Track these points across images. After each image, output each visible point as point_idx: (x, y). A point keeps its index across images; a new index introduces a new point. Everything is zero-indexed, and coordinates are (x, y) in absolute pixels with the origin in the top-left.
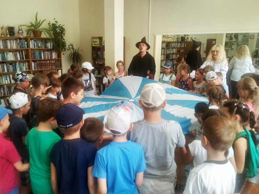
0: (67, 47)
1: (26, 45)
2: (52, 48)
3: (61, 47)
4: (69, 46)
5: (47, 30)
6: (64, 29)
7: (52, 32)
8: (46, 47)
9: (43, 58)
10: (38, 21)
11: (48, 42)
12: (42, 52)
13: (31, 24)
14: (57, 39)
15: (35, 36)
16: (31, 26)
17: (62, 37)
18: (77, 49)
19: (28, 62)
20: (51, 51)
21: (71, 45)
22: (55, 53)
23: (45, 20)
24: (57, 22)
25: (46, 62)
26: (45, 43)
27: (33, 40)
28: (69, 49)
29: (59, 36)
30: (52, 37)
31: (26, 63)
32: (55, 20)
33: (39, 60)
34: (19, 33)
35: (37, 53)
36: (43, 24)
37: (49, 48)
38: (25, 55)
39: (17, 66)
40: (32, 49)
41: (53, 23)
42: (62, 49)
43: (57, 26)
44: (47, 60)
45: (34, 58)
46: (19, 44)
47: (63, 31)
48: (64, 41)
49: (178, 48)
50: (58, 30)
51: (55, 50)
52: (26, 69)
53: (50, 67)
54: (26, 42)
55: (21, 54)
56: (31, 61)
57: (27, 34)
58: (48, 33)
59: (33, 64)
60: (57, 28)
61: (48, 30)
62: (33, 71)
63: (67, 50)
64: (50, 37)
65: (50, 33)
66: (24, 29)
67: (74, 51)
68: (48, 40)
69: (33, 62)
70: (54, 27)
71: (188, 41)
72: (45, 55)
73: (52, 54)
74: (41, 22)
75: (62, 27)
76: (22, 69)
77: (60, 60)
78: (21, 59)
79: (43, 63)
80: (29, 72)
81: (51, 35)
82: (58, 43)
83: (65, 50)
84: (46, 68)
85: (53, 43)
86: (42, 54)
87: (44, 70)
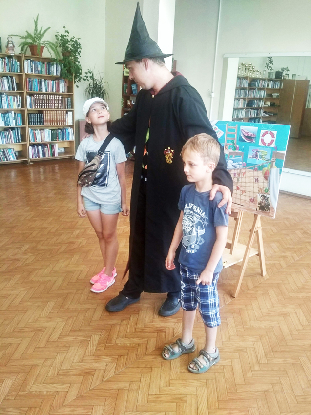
0: (83, 75)
1: (18, 68)
2: (59, 75)
3: (74, 75)
4: (87, 73)
5: (51, 45)
6: (80, 45)
7: (60, 50)
8: (49, 73)
9: (44, 91)
10: (39, 30)
11: (53, 65)
12: (43, 80)
13: (26, 34)
14: (68, 61)
15: (33, 54)
16: (26, 37)
17: (76, 58)
18: (99, 79)
19: (21, 94)
20: (56, 79)
21: (90, 72)
22: (63, 83)
23: (49, 28)
24: (68, 33)
25: (49, 97)
26: (49, 65)
27: (29, 61)
28: (85, 78)
29: (71, 56)
30: (60, 57)
31: (18, 96)
32: (66, 29)
33: (39, 94)
34: (7, 47)
35: (35, 82)
36: (46, 34)
37: (55, 74)
38: (16, 84)
39: (3, 100)
40: (27, 75)
41: (62, 34)
42: (75, 77)
43: (69, 39)
44: (51, 94)
45: (31, 89)
46: (7, 66)
47: (78, 48)
48: (78, 64)
49: (270, 89)
50: (70, 47)
51: (64, 78)
52: (18, 106)
53: (55, 106)
54: (18, 63)
56: (25, 94)
57: (22, 50)
58: (54, 51)
59: (28, 98)
60: (69, 43)
61: (53, 45)
62: (28, 110)
63: (82, 80)
64: (57, 57)
65: (56, 49)
66: (17, 41)
67: (94, 82)
68: (53, 61)
69: (28, 96)
70: (64, 41)
71: (287, 79)
72: (48, 86)
73: (58, 84)
74: (42, 32)
75: (76, 41)
76: (10, 106)
77: (71, 96)
78: (9, 90)
79: (44, 99)
80: (22, 112)
81: (58, 52)
82: (69, 66)
83: (79, 80)
84: (49, 106)
85: (61, 67)
86: (44, 84)
87: (46, 110)
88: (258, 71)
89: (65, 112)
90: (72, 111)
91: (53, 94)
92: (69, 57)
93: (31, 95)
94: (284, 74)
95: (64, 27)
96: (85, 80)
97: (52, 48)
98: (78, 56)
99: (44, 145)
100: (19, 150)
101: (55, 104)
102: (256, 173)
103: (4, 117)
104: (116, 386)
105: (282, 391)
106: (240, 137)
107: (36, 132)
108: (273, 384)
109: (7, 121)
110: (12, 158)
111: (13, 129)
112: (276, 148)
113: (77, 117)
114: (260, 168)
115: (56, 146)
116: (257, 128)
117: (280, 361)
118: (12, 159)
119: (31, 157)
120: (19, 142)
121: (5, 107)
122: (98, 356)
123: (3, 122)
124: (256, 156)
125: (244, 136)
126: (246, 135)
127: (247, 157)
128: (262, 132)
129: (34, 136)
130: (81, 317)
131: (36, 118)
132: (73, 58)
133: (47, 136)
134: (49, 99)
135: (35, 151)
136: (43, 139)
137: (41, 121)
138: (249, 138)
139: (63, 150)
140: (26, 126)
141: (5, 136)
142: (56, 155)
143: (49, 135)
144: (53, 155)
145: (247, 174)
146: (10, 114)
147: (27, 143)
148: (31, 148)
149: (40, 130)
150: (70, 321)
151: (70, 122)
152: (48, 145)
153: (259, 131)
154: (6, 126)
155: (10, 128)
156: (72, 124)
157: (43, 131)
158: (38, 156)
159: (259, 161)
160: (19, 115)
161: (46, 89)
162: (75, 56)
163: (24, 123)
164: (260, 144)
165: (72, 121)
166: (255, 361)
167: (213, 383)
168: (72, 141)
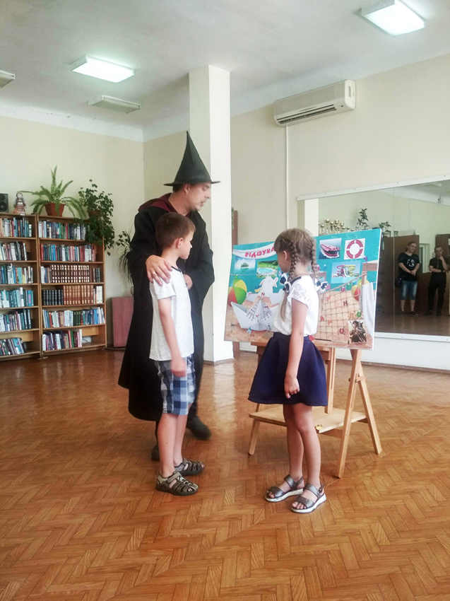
0: (116, 239)
1: (30, 231)
2: (84, 239)
3: (104, 239)
4: (121, 236)
5: (74, 203)
6: (111, 202)
7: (85, 209)
8: (71, 236)
9: (64, 260)
10: (58, 184)
11: (76, 227)
12: (63, 246)
13: (41, 190)
14: (95, 220)
15: (49, 214)
16: (40, 194)
17: (107, 220)
19: (34, 265)
20: (81, 244)
21: (125, 235)
22: (90, 250)
23: (71, 182)
24: (96, 187)
25: (70, 268)
26: (70, 227)
27: (45, 222)
28: (120, 242)
29: (100, 216)
30: (86, 217)
31: (29, 267)
32: (93, 183)
33: (56, 264)
34: (16, 206)
35: (53, 248)
36: (66, 190)
37: (79, 238)
38: (27, 253)
39: (9, 273)
40: (42, 241)
41: (87, 189)
42: (106, 242)
43: (98, 195)
44: (73, 264)
45: (47, 258)
46: (15, 229)
47: (110, 206)
48: (109, 225)
50: (99, 204)
51: (91, 243)
52: (29, 280)
53: (78, 279)
54: (30, 225)
55: (18, 248)
56: (38, 265)
57: (35, 210)
58: (77, 209)
59: (43, 271)
60: (97, 201)
61: (76, 201)
62: (43, 286)
63: (115, 245)
64: (81, 216)
65: (82, 209)
66: (29, 199)
68: (76, 222)
69: (42, 267)
70: (89, 197)
71: (388, 236)
72: (69, 254)
73: (83, 251)
74: (62, 187)
75: (106, 197)
76: (18, 280)
77: (101, 266)
78: (18, 260)
79: (64, 271)
80: (34, 288)
81: (82, 212)
82: (97, 228)
83: (111, 245)
84: (70, 279)
85: (87, 229)
86: (63, 252)
87: (66, 285)
88: (348, 229)
89: (92, 286)
90: (103, 285)
91: (75, 264)
92: (97, 217)
93: (47, 266)
95: (91, 180)
96: (118, 244)
97: (75, 206)
98: (109, 216)
99: (63, 332)
100: (28, 340)
101: (78, 276)
102: (343, 295)
103: (10, 295)
104: (172, 581)
105: (415, 573)
106: (321, 254)
107: (52, 314)
108: (401, 567)
109: (14, 300)
110: (18, 351)
111: (20, 311)
112: (366, 259)
113: (109, 295)
114: (348, 287)
115: (80, 333)
116: (341, 239)
117: (409, 541)
118: (18, 353)
119: (44, 349)
120: (28, 328)
121: (11, 281)
122: (145, 551)
123: (8, 302)
124: (342, 272)
125: (325, 251)
126: (327, 250)
127: (331, 276)
128: (347, 242)
129: (50, 320)
130: (120, 511)
131: (52, 296)
132: (102, 218)
133: (68, 319)
134: (71, 270)
135: (50, 339)
136: (62, 323)
137: (60, 300)
138: (332, 253)
139: (89, 340)
140: (40, 306)
141: (10, 320)
142: (80, 345)
143: (70, 318)
144: (76, 344)
145: (332, 299)
146: (17, 291)
147: (40, 329)
148: (44, 336)
149: (58, 311)
150: (103, 516)
151: (99, 300)
152: (69, 332)
153: (343, 243)
154: (11, 306)
155: (17, 310)
156: (101, 302)
157: (61, 313)
158: (55, 347)
159: (346, 279)
160: (29, 292)
161: (67, 258)
162: (105, 217)
163: (36, 303)
164: (346, 257)
165: (101, 299)
166: (372, 543)
167: (313, 571)
168: (103, 326)
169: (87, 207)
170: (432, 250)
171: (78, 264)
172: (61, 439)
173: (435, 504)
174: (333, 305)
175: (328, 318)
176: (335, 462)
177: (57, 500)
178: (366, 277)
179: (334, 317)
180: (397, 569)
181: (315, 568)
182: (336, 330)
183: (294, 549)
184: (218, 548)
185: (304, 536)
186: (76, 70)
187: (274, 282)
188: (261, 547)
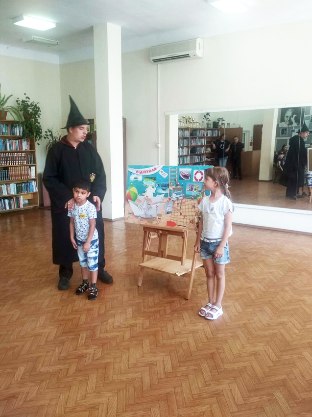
0: (43, 134)
2: (21, 135)
3: (35, 134)
4: (46, 132)
5: (14, 110)
6: (39, 108)
7: (21, 113)
8: (13, 133)
9: (9, 149)
10: (2, 97)
11: (16, 127)
12: (7, 140)
14: (29, 122)
17: (36, 120)
18: (58, 137)
20: (19, 138)
21: (49, 131)
22: (26, 142)
23: (12, 95)
24: (29, 99)
25: (13, 155)
26: (12, 127)
28: (46, 136)
29: (32, 118)
30: (22, 119)
32: (27, 96)
33: (4, 153)
35: (1, 142)
36: (8, 101)
37: (18, 134)
41: (23, 100)
42: (36, 137)
43: (29, 103)
44: (15, 152)
47: (38, 111)
48: (38, 125)
49: (209, 137)
50: (31, 110)
51: (27, 138)
53: (19, 163)
58: (16, 114)
60: (29, 108)
61: (16, 109)
63: (43, 138)
64: (19, 119)
65: (19, 113)
67: (53, 139)
68: (16, 124)
70: (24, 105)
71: (223, 127)
72: (12, 145)
73: (21, 143)
74: (5, 99)
75: (36, 105)
77: (33, 153)
79: (9, 157)
81: (20, 116)
82: (30, 127)
83: (40, 138)
84: (13, 163)
85: (23, 128)
86: (8, 144)
87: (10, 167)
88: (197, 123)
89: (28, 167)
90: (35, 166)
91: (16, 152)
92: (30, 119)
94: (220, 124)
95: (25, 94)
96: (45, 138)
97: (15, 112)
98: (38, 118)
99: (10, 198)
101: (18, 160)
102: (192, 201)
104: (104, 362)
105: (224, 352)
106: (180, 176)
107: (2, 186)
113: (39, 171)
114: (195, 198)
115: (21, 198)
116: (191, 169)
117: (223, 335)
122: (88, 346)
124: (192, 189)
125: (182, 175)
126: (184, 175)
127: (185, 190)
129: (1, 191)
130: (70, 324)
131: (2, 174)
132: (33, 120)
133: (12, 189)
134: (13, 157)
135: (2, 204)
136: (9, 192)
137: (7, 177)
138: (186, 177)
139: (27, 202)
142: (22, 206)
143: (14, 189)
144: (19, 206)
145: (186, 203)
149: (6, 184)
150: (61, 327)
152: (14, 198)
153: (192, 171)
156: (35, 177)
157: (8, 186)
158: (5, 208)
159: (194, 193)
162: (35, 118)
164: (194, 180)
165: (34, 175)
166: (204, 336)
167: (174, 353)
168: (36, 193)
169: (22, 112)
170: (251, 134)
171: (18, 152)
172: (26, 278)
173: (237, 314)
174: (187, 207)
175: (184, 214)
176: (186, 290)
177: (33, 319)
178: (204, 193)
179: (187, 214)
180: (216, 350)
181: (175, 351)
182: (188, 221)
183: (165, 342)
184: (125, 343)
185: (170, 334)
186: (15, 24)
187: (154, 190)
188: (148, 341)
